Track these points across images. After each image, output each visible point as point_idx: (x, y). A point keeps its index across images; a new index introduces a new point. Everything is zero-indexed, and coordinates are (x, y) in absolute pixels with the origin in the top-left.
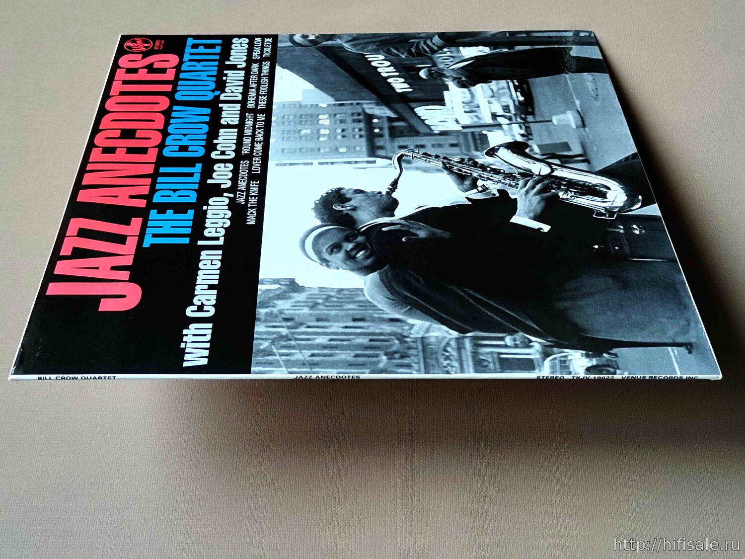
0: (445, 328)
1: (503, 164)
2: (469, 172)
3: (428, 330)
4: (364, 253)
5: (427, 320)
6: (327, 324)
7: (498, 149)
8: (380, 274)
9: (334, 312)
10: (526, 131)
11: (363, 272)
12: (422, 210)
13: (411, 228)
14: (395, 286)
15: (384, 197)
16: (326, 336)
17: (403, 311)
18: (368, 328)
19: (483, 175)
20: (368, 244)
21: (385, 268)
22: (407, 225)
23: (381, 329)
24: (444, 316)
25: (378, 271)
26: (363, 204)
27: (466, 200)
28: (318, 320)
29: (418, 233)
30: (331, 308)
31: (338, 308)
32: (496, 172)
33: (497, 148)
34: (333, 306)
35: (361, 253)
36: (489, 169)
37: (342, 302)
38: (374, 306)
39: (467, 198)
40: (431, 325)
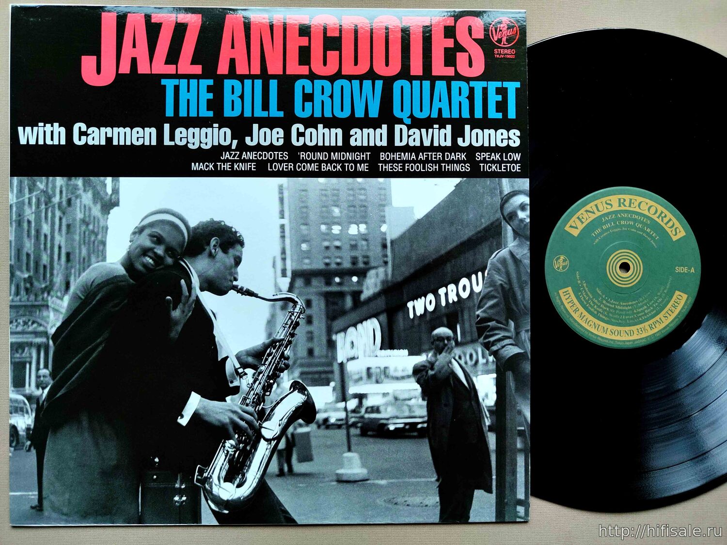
0: (58, 324)
1: (279, 396)
2: (267, 363)
3: (55, 310)
4: (150, 263)
5: (67, 310)
6: (64, 233)
7: (304, 394)
8: (123, 276)
9: (77, 237)
10: (333, 425)
11: (126, 262)
12: (210, 316)
13: (184, 305)
14: (108, 287)
15: (230, 283)
16: (49, 231)
17: (78, 292)
18: (59, 263)
19: (261, 375)
20: (161, 267)
21: (131, 280)
22: (187, 302)
23: (58, 274)
24: (72, 324)
25: (127, 275)
26: (218, 265)
27: (224, 356)
28: (68, 226)
29: (177, 310)
30: (82, 236)
31: (82, 241)
32: (267, 388)
33: (306, 393)
34: (85, 237)
35: (151, 261)
36: (272, 381)
37: (89, 244)
38: (84, 270)
39: (227, 357)
40: (62, 313)
